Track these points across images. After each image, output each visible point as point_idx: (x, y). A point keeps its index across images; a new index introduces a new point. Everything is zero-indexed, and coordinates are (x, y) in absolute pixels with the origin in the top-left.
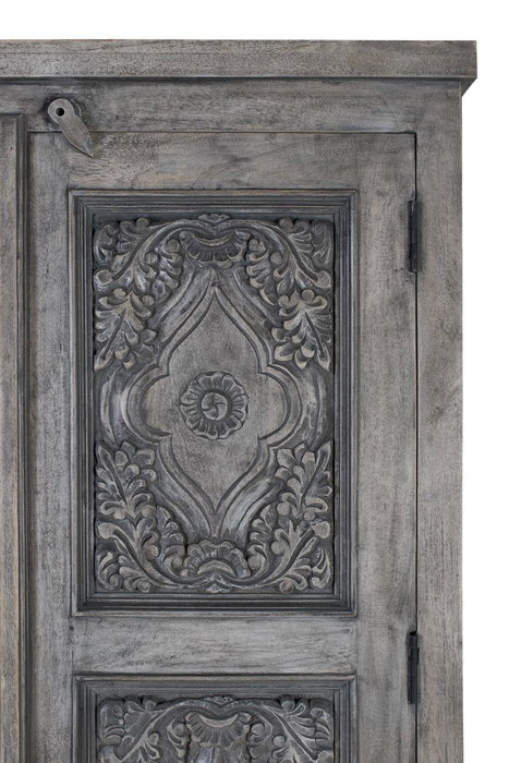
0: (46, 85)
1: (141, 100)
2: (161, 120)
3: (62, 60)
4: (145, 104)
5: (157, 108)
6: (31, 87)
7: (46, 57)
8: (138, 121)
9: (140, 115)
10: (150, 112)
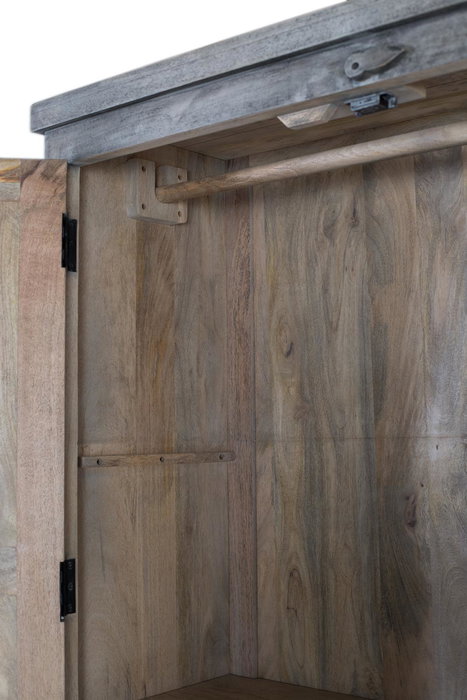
0: (348, 45)
1: (430, 37)
2: (449, 52)
3: (355, 18)
4: (434, 40)
5: (445, 41)
6: (338, 50)
7: (342, 18)
8: (428, 59)
9: (430, 52)
10: (439, 47)
